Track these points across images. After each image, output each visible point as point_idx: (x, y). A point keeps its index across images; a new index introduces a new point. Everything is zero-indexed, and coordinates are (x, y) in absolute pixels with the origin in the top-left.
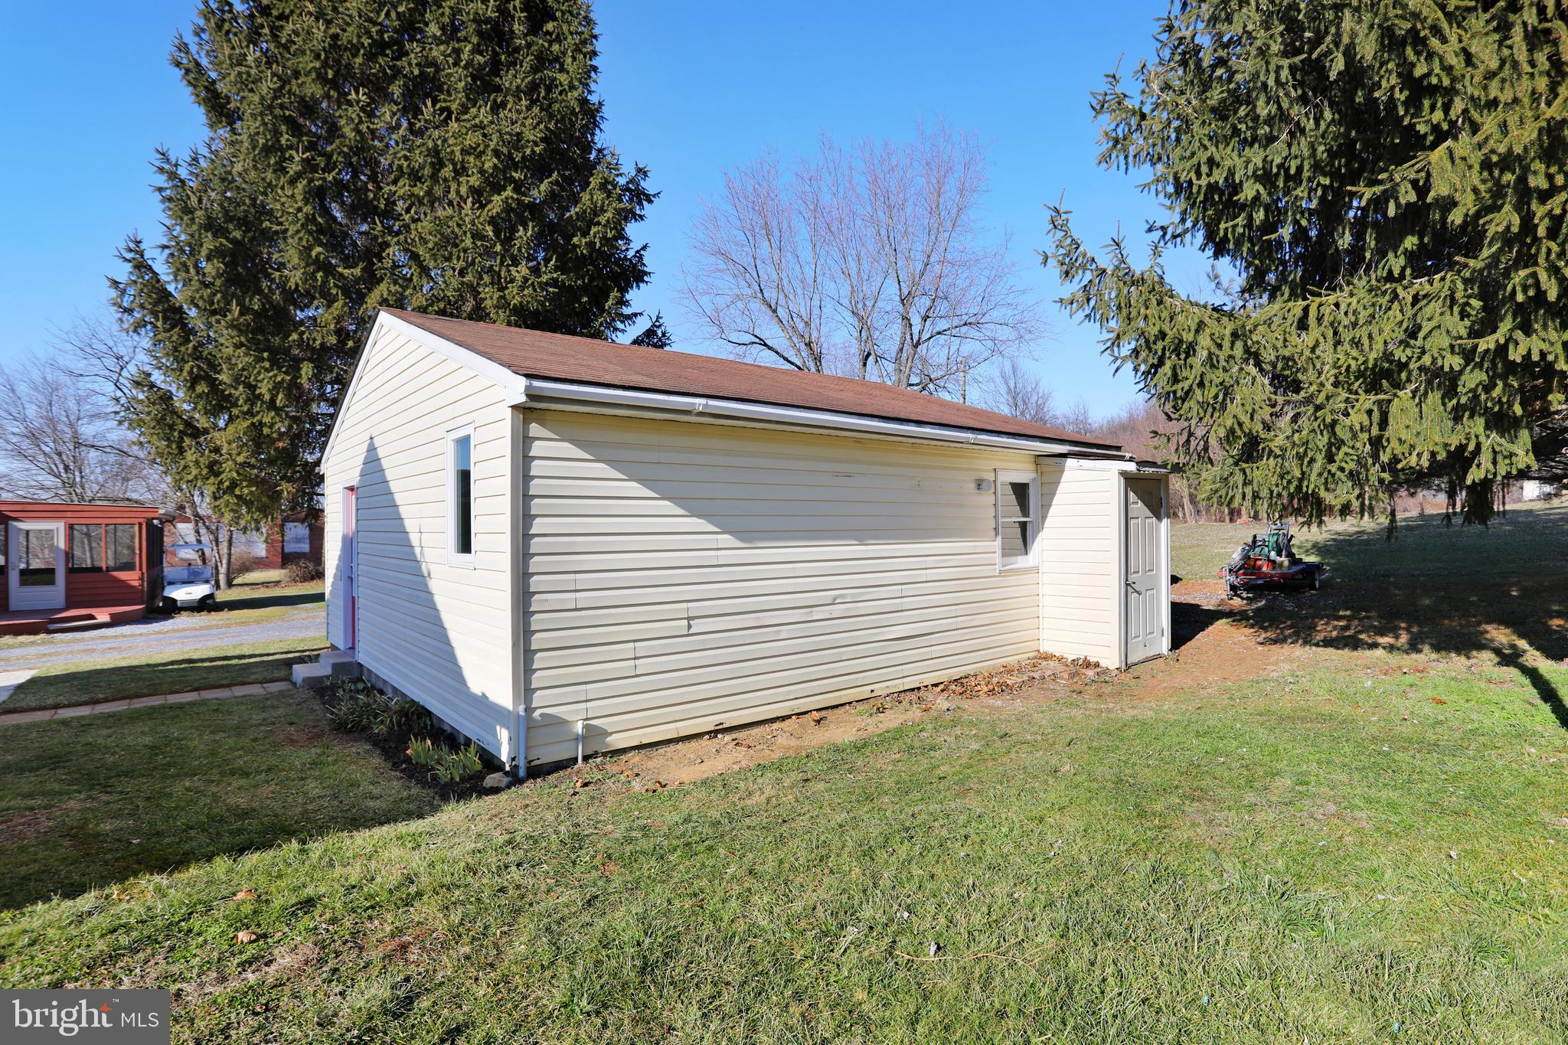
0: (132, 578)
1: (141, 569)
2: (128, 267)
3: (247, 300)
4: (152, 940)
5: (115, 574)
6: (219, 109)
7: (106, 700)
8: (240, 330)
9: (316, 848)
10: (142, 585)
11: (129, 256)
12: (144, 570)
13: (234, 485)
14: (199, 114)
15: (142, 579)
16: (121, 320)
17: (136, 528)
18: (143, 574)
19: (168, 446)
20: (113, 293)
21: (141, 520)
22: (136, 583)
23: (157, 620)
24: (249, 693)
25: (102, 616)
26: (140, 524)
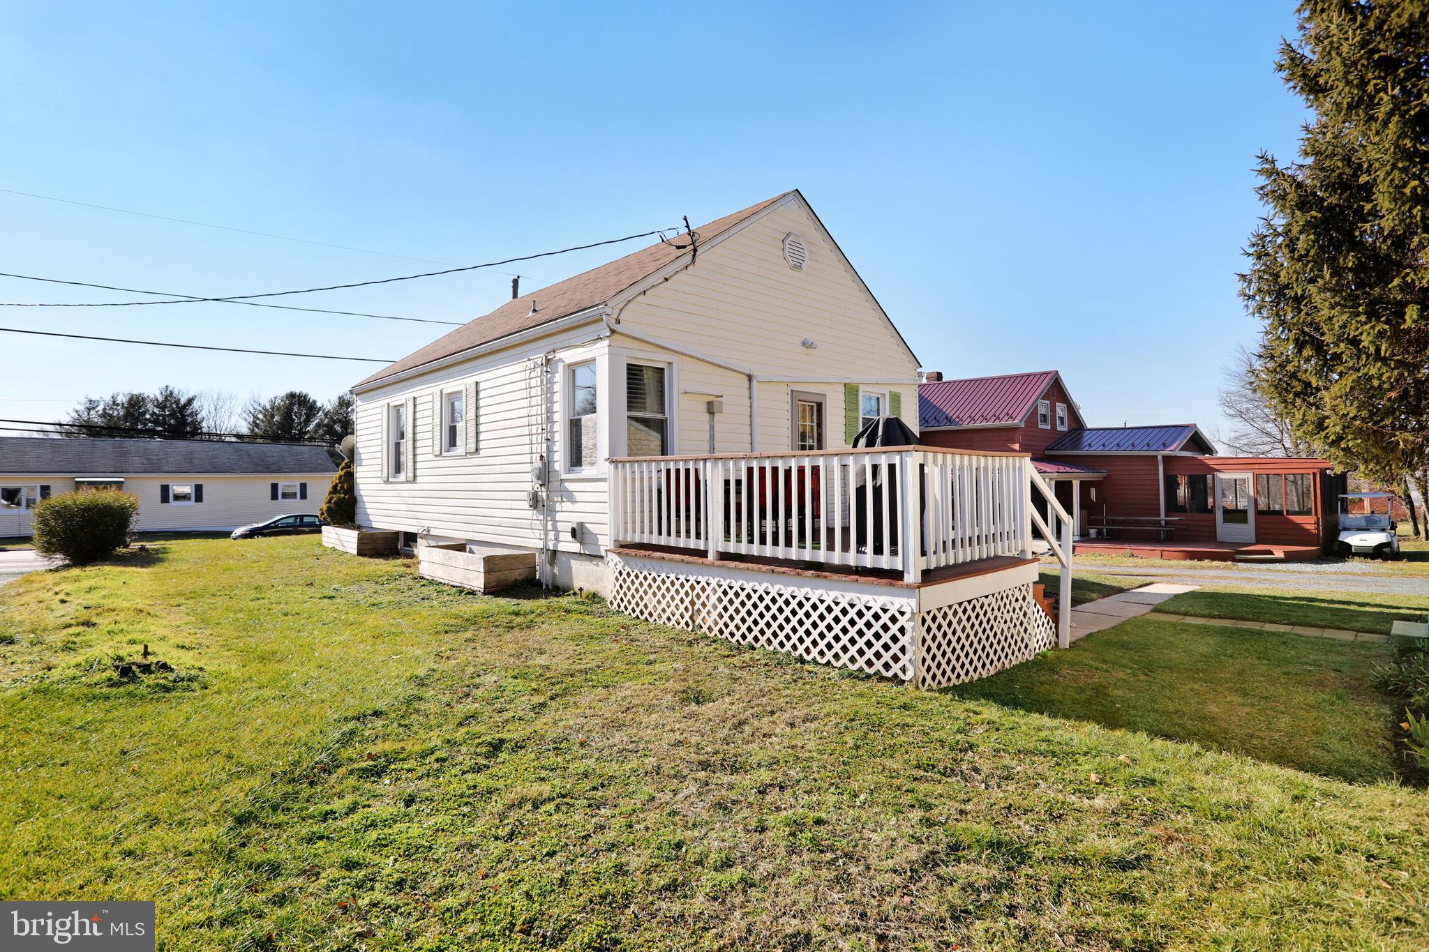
0: (1308, 523)
1: (1316, 514)
2: (1251, 260)
3: (1341, 260)
4: (1054, 754)
5: (1291, 517)
6: (1313, 86)
7: (1220, 617)
8: (1334, 290)
9: (1210, 757)
10: (1318, 529)
11: (1251, 250)
12: (1320, 515)
13: (1340, 438)
14: (1300, 100)
15: (1317, 523)
16: (1247, 306)
17: (1311, 477)
18: (1318, 519)
19: (1286, 407)
20: (1241, 285)
21: (1316, 471)
22: (1312, 527)
23: (1328, 561)
24: (1333, 636)
25: (1279, 552)
26: (1314, 474)
